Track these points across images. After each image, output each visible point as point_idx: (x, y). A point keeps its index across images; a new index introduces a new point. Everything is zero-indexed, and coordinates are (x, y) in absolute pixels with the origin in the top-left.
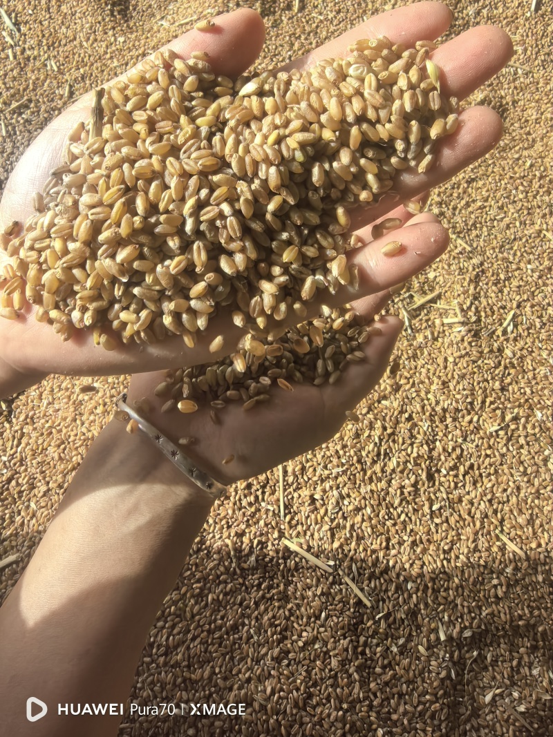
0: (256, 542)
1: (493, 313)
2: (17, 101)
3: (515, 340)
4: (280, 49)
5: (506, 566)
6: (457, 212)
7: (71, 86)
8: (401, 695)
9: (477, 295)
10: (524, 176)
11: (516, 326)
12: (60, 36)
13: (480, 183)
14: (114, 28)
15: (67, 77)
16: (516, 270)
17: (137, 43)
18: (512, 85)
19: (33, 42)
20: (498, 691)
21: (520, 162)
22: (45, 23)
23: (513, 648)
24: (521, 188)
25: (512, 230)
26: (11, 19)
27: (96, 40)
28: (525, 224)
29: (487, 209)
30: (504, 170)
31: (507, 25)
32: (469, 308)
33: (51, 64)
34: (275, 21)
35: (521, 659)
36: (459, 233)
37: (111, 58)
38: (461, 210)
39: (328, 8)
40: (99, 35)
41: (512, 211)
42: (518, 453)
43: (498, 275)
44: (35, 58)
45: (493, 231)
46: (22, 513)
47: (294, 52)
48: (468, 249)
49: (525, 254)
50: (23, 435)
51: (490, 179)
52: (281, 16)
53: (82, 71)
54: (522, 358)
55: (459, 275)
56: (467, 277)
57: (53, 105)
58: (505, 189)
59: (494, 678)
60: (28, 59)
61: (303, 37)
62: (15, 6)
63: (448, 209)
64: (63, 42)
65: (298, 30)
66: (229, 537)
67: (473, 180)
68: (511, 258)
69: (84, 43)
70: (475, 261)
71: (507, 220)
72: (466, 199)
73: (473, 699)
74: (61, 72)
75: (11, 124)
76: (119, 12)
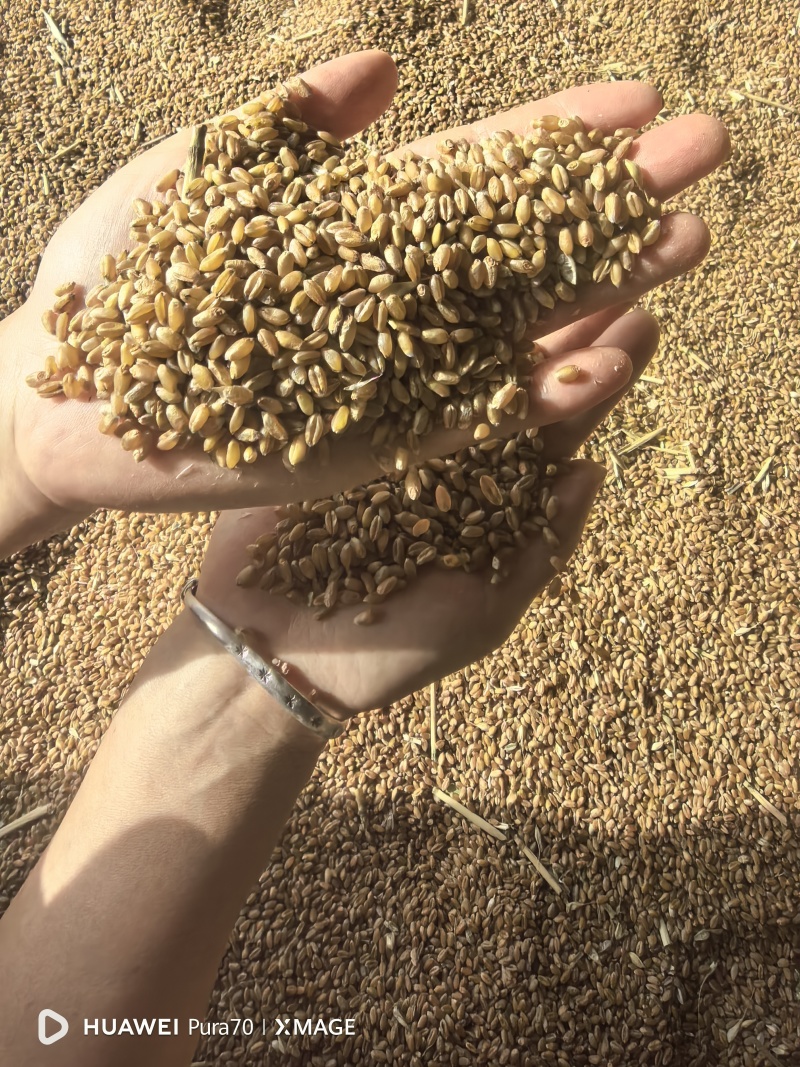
0: (394, 792)
1: (741, 461)
2: (66, 145)
3: (773, 500)
4: (440, 76)
5: (759, 836)
6: (690, 314)
7: (142, 125)
8: (604, 1026)
9: (718, 434)
10: (787, 263)
11: (773, 480)
12: (129, 53)
13: (723, 273)
14: (204, 44)
15: (137, 111)
16: (775, 399)
17: (237, 66)
18: (770, 132)
19: (90, 61)
20: (746, 1023)
21: (781, 243)
22: (109, 35)
23: (769, 958)
24: (781, 281)
25: (769, 341)
26: (59, 28)
27: (179, 60)
28: (788, 333)
29: (734, 310)
30: (757, 254)
31: (763, 46)
32: (706, 453)
33: (116, 94)
34: (433, 36)
35: (780, 975)
36: (693, 344)
37: (200, 85)
38: (695, 311)
39: (509, 19)
40: (184, 53)
41: (769, 313)
42: (776, 668)
43: (748, 406)
44: (92, 84)
45: (742, 342)
46: (58, 744)
47: (460, 81)
48: (706, 367)
49: (786, 376)
50: (61, 628)
51: (737, 267)
52: (441, 29)
53: (158, 103)
54: (783, 526)
55: (692, 404)
56: (704, 408)
57: (117, 151)
58: (759, 281)
59: (740, 1003)
60: (83, 85)
61: (472, 60)
62: (66, 10)
63: (677, 309)
64: (133, 62)
65: (465, 51)
66: (355, 785)
67: (713, 268)
68: (767, 382)
69: (163, 65)
70: (716, 385)
71: (761, 327)
72: (703, 295)
73: (709, 1034)
74: (129, 105)
75: (56, 178)
76: (213, 21)
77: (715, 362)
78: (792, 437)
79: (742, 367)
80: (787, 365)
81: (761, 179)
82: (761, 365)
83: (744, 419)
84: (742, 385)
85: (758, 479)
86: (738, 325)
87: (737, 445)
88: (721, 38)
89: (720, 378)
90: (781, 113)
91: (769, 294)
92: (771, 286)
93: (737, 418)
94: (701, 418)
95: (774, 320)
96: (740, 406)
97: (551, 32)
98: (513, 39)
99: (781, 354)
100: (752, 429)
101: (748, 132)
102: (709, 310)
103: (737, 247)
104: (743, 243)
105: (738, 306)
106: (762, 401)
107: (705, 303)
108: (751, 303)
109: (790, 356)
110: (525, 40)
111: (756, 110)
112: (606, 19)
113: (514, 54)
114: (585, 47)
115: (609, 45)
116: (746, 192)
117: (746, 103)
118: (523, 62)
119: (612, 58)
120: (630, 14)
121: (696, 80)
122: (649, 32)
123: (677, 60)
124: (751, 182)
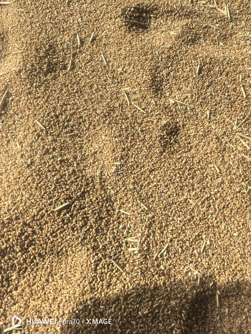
77: (151, 206)
78: (177, 236)
79: (160, 208)
80: (178, 208)
81: (178, 134)
82: (168, 208)
83: (160, 229)
84: (160, 215)
85: (162, 252)
86: (160, 192)
87: (156, 238)
88: (168, 78)
89: (152, 213)
90: (188, 108)
91: (173, 180)
92: (174, 177)
93: (157, 228)
94: (143, 228)
95: (174, 190)
96: (158, 224)
97: (104, 75)
98: (88, 77)
99: (176, 203)
100: (162, 233)
101: (175, 116)
102: (150, 186)
103: (163, 162)
104: (165, 161)
105: (161, 185)
106: (167, 221)
107: (149, 184)
108: (166, 184)
109: (179, 204)
110: (93, 77)
111: (179, 107)
112: (125, 69)
113: (88, 83)
114: (116, 81)
115: (125, 80)
116: (171, 140)
117: (175, 104)
118: (91, 87)
119: (126, 85)
120: (134, 68)
121: (158, 95)
122: (140, 75)
123: (150, 87)
124: (174, 135)
